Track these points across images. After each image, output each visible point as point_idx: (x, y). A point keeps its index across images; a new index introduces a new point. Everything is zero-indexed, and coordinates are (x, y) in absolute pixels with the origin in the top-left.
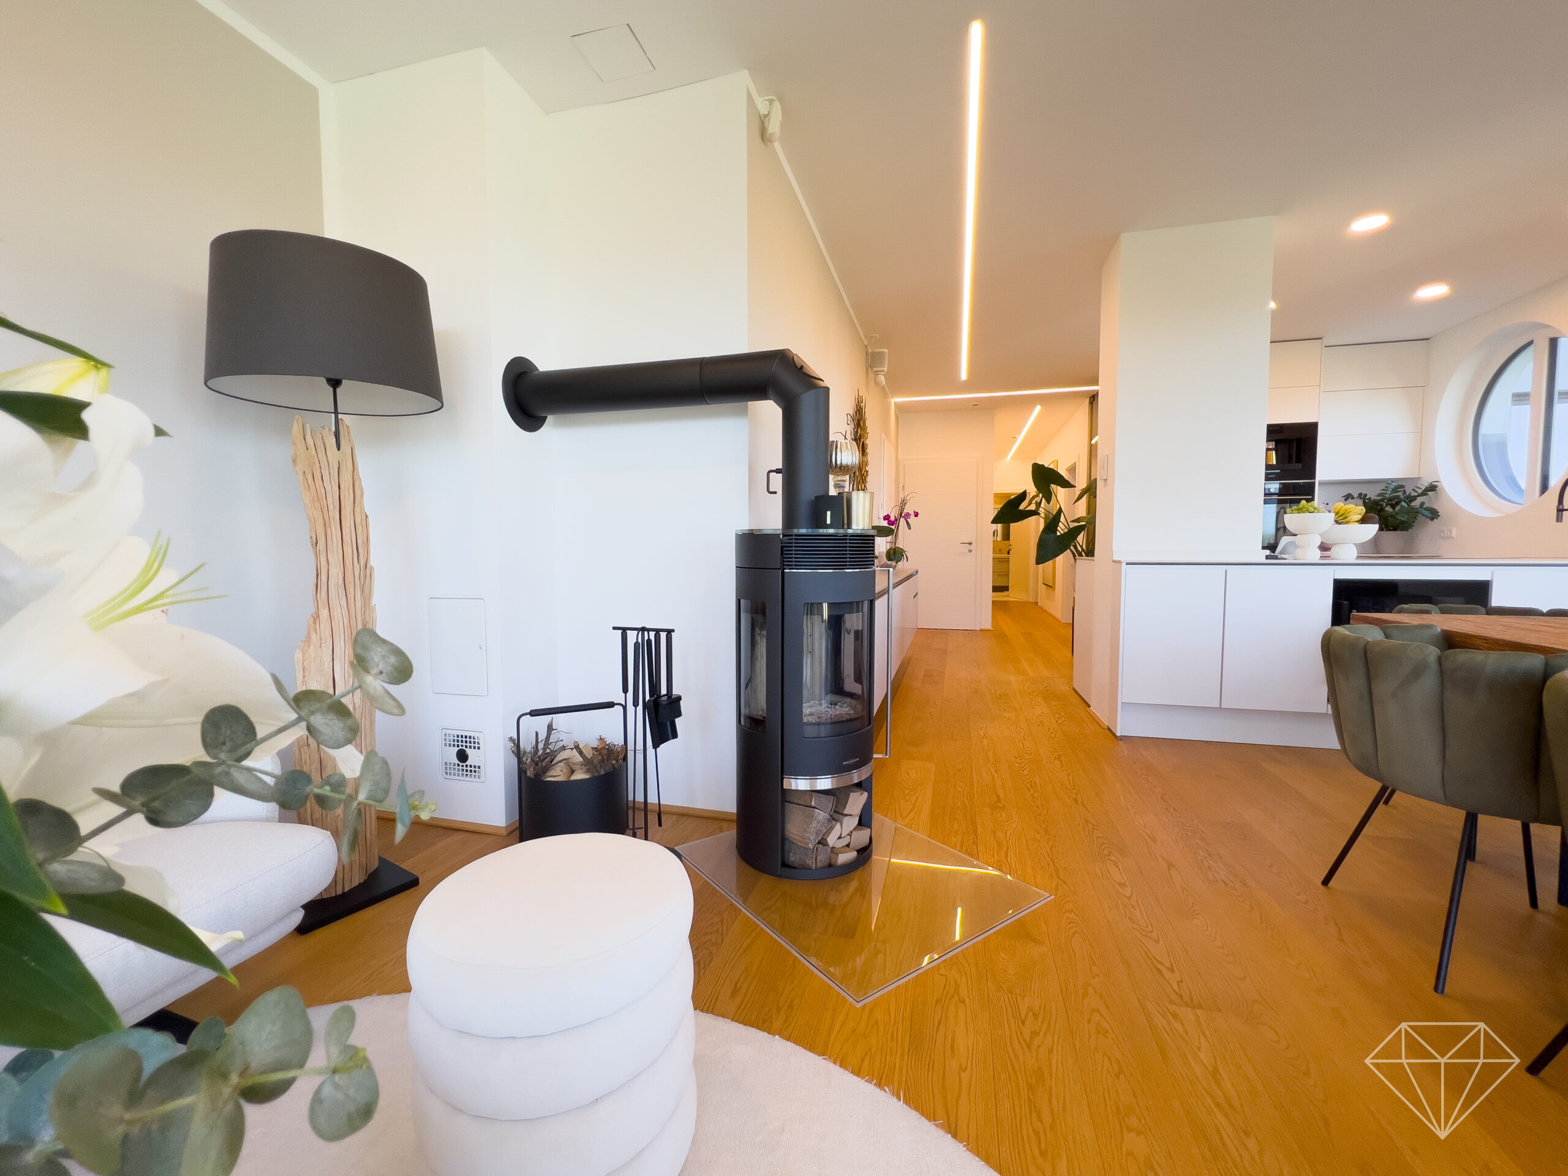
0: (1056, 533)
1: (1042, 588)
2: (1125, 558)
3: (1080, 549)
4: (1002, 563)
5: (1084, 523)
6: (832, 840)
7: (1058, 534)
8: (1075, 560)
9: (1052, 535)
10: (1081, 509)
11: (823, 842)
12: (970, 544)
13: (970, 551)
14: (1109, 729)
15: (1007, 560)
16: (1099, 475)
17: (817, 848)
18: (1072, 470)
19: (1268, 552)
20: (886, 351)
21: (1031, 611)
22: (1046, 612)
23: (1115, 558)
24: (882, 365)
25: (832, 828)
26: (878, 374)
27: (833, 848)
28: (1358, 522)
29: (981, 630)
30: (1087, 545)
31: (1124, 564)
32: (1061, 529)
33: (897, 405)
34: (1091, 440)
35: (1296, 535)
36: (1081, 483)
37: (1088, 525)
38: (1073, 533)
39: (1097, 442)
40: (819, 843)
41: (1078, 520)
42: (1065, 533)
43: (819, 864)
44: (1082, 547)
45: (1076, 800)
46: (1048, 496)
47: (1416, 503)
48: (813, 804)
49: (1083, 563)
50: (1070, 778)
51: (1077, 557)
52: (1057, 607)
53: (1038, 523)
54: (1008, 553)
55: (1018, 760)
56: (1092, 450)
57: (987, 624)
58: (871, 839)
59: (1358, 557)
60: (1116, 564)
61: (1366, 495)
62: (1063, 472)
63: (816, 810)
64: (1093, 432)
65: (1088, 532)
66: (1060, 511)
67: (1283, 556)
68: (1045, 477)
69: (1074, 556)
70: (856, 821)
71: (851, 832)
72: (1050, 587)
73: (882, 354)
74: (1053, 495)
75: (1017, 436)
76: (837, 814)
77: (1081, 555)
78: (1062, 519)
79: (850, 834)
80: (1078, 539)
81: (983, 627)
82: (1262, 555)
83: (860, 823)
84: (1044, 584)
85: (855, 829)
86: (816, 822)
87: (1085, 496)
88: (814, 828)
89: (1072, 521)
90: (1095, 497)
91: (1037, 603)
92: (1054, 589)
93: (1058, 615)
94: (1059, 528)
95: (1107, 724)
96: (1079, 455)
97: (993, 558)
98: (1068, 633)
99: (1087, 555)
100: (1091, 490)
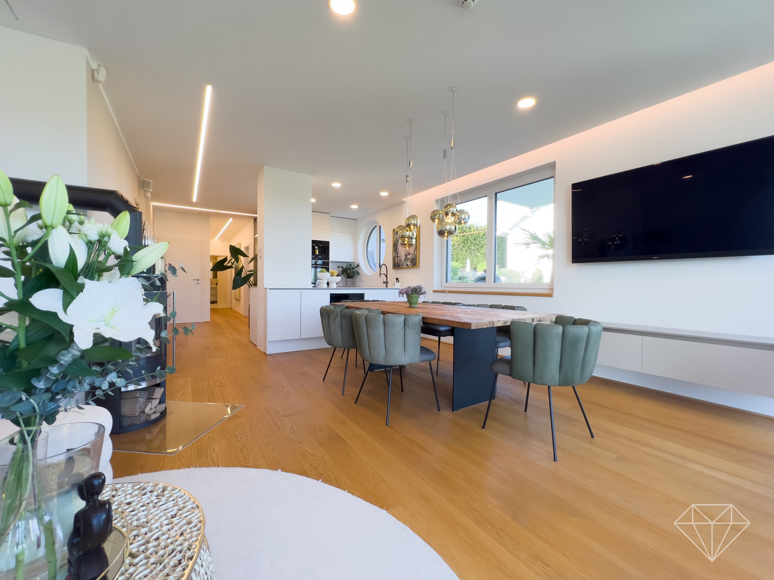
0: (241, 276)
1: (234, 301)
2: (268, 287)
3: (251, 283)
4: (214, 289)
5: (253, 272)
6: (147, 411)
7: (242, 277)
8: (250, 288)
9: (239, 277)
10: (251, 266)
11: (143, 412)
12: (198, 280)
13: (198, 284)
14: (264, 353)
15: (216, 288)
16: (258, 252)
17: (140, 415)
18: (247, 248)
19: (313, 285)
20: (151, 181)
21: (229, 312)
22: (236, 312)
23: (265, 287)
24: (149, 188)
25: (147, 406)
26: (146, 192)
27: (147, 414)
28: (336, 276)
29: (205, 322)
30: (254, 282)
31: (268, 289)
32: (243, 275)
33: (154, 206)
34: (255, 236)
35: (321, 279)
36: (251, 255)
37: (254, 273)
38: (248, 277)
39: (257, 237)
40: (141, 413)
41: (250, 271)
42: (245, 277)
43: (141, 422)
44: (252, 282)
45: (252, 377)
46: (237, 260)
47: (355, 270)
48: (137, 396)
49: (253, 289)
50: (250, 371)
51: (250, 287)
52: (241, 309)
53: (232, 271)
54: (217, 285)
55: (229, 369)
56: (255, 240)
57: (208, 319)
58: (166, 408)
59: (337, 287)
60: (265, 289)
61: (343, 267)
62: (243, 249)
63: (139, 398)
64: (255, 232)
65: (254, 276)
66: (243, 267)
67: (318, 286)
68: (235, 252)
69: (249, 286)
70: (158, 401)
71: (156, 406)
72: (238, 300)
73: (149, 182)
74: (239, 260)
75: (221, 230)
76: (150, 399)
77: (252, 286)
78: (244, 270)
79: (156, 407)
80: (250, 279)
81: (206, 320)
82: (311, 286)
83: (160, 403)
84: (235, 299)
85: (158, 405)
86: (139, 403)
87: (253, 261)
88: (139, 406)
89: (248, 271)
90: (257, 262)
91: (232, 308)
92: (240, 301)
93: (242, 313)
94: (242, 274)
95: (263, 351)
96: (250, 243)
97: (210, 287)
98: (247, 321)
99: (254, 286)
100: (255, 259)
